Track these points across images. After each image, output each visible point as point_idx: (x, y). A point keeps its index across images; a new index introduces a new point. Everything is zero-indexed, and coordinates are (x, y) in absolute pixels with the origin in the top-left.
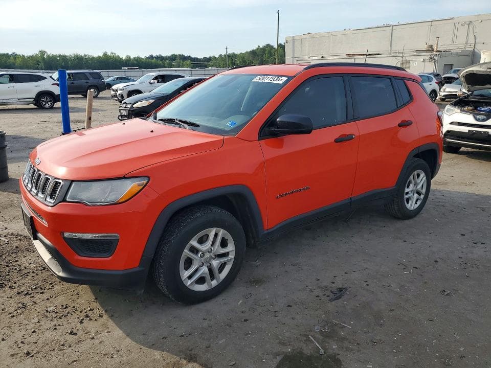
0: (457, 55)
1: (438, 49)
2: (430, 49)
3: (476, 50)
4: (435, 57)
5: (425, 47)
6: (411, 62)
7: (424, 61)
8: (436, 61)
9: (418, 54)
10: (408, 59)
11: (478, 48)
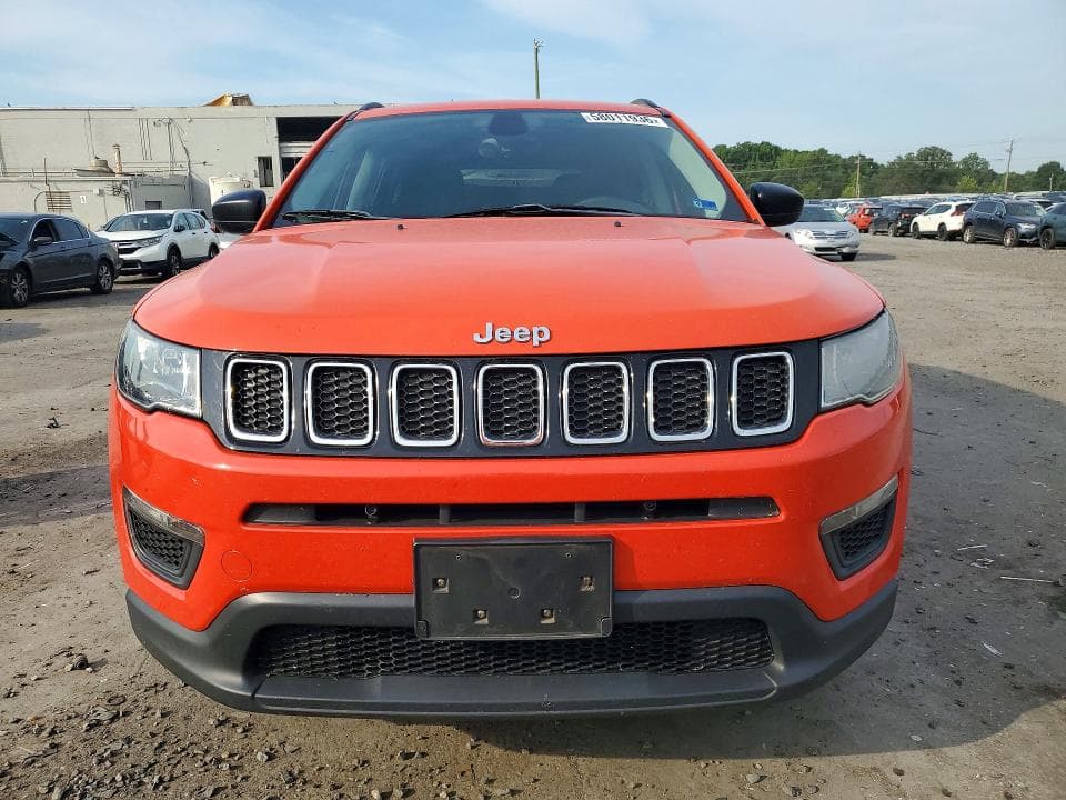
0: (162, 184)
1: (124, 170)
2: (105, 169)
3: (194, 176)
4: (124, 186)
5: (92, 164)
6: (72, 195)
7: (101, 193)
8: (127, 195)
9: (82, 178)
10: (63, 187)
11: (199, 173)
